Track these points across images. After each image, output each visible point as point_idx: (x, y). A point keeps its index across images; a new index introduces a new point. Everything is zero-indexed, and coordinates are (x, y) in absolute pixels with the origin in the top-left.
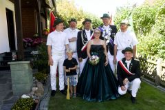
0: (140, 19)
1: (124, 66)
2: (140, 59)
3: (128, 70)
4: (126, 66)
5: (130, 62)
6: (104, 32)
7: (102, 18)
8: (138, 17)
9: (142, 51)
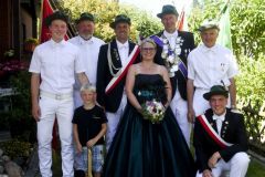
0: (247, 22)
1: (210, 126)
2: (246, 110)
3: (218, 136)
4: (215, 127)
5: (223, 118)
6: (165, 47)
7: (159, 16)
8: (242, 18)
9: (250, 92)
